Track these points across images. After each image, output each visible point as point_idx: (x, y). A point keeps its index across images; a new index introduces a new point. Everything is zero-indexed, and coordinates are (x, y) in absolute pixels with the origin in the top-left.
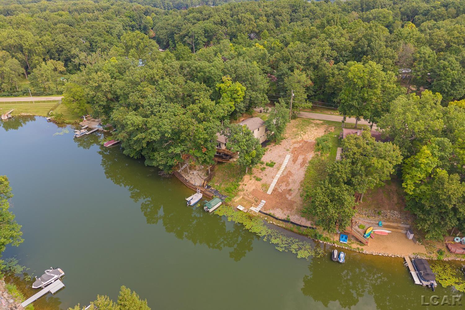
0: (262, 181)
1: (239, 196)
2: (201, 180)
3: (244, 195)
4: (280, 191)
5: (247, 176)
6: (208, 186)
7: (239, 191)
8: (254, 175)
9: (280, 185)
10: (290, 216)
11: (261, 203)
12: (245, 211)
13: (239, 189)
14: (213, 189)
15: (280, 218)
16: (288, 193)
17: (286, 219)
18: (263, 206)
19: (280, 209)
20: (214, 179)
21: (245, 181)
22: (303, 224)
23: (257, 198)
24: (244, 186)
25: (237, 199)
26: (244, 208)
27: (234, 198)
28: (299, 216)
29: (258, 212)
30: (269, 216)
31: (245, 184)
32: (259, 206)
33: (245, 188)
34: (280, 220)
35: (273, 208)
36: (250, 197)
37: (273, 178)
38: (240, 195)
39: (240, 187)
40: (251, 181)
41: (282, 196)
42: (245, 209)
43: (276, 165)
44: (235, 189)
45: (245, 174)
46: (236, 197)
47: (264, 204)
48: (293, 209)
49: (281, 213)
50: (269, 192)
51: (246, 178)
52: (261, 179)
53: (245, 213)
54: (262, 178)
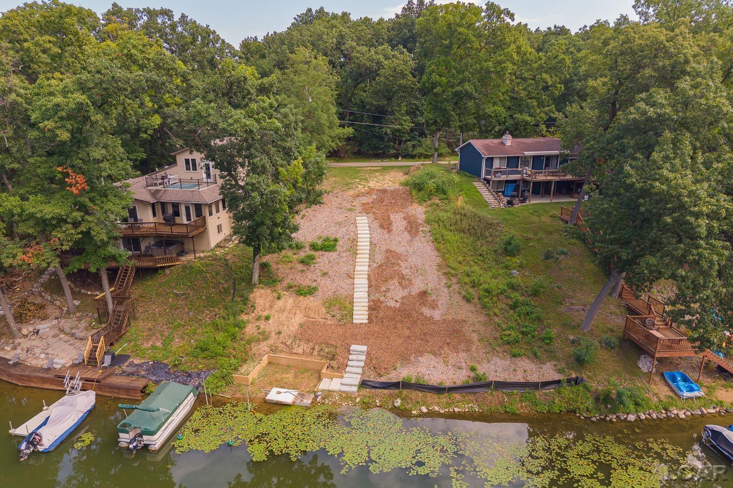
0: (319, 293)
1: (256, 358)
2: (78, 343)
3: (274, 349)
4: (392, 304)
5: (263, 291)
6: (114, 357)
7: (249, 342)
8: (285, 284)
9: (384, 288)
10: (478, 367)
11: (351, 357)
12: (307, 401)
13: (247, 337)
14: (137, 361)
15: (448, 384)
16: (424, 304)
17: (471, 382)
18: (362, 364)
19: (432, 357)
20: (132, 330)
21: (258, 308)
22: (534, 378)
23: (328, 345)
24: (262, 324)
25: (253, 371)
26: (295, 393)
27: (243, 370)
28: (506, 360)
29: (355, 389)
30: (405, 392)
31: (265, 314)
32: (348, 369)
33: (270, 326)
34: (451, 389)
35: (405, 359)
36: (300, 351)
37: (350, 276)
38: (261, 355)
39: (250, 330)
40: (280, 303)
41: (409, 316)
42: (302, 395)
43: (340, 243)
44: (233, 337)
45: (251, 286)
46: (245, 367)
47: (363, 357)
48: (469, 342)
49: (441, 367)
50: (361, 316)
51: (261, 297)
52: (315, 289)
53: (307, 408)
54: (314, 285)
